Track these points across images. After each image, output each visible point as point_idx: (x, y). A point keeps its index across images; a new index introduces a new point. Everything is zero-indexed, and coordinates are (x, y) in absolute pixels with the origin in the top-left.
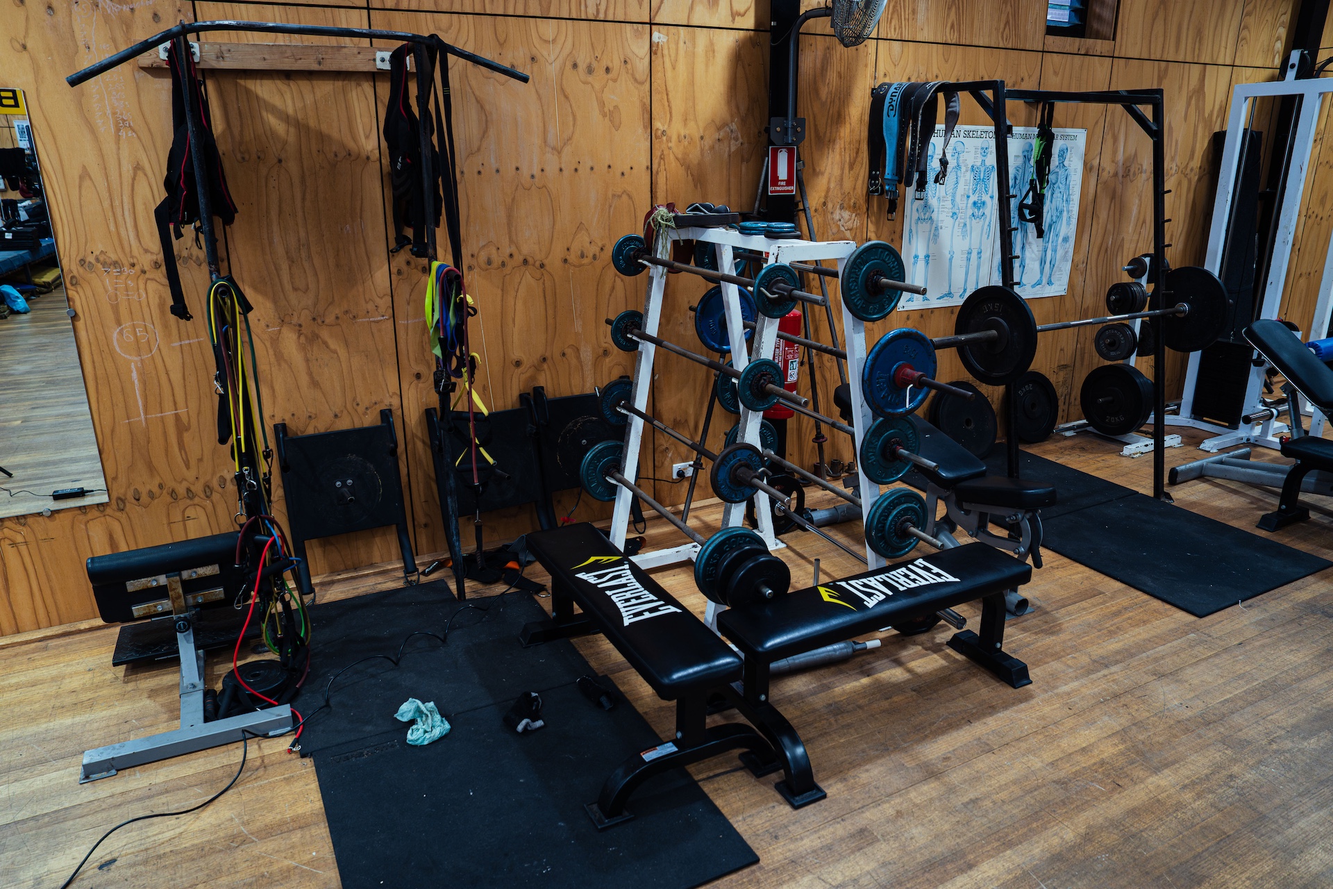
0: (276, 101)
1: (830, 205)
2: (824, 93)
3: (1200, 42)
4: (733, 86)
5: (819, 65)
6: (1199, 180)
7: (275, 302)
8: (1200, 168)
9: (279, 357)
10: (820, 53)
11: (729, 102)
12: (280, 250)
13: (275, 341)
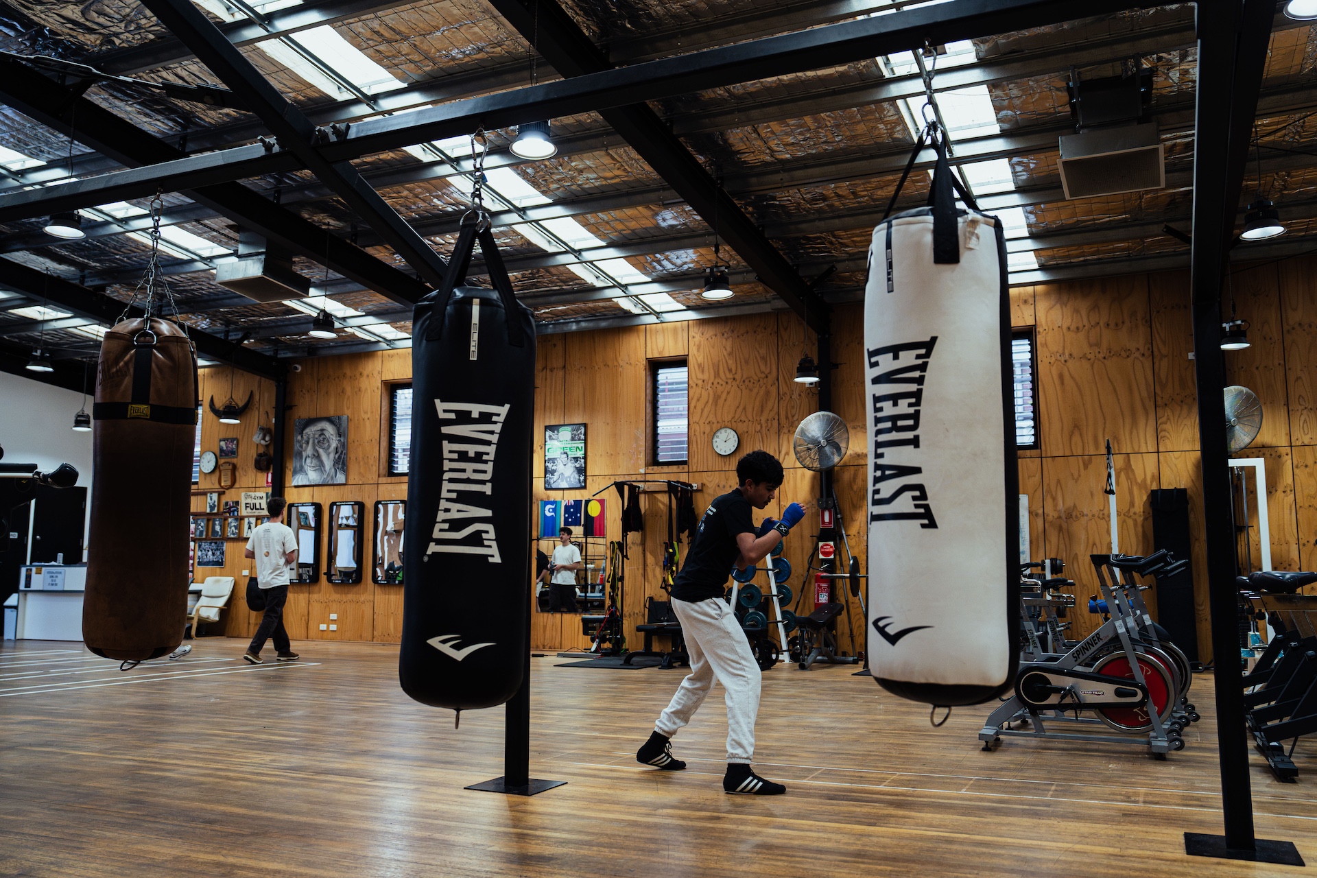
0: (662, 500)
1: (861, 534)
2: (855, 488)
3: (1118, 443)
4: (813, 488)
5: (852, 476)
6: (1145, 519)
7: (655, 558)
8: (1144, 512)
9: (654, 576)
10: (852, 472)
11: (811, 494)
12: (658, 542)
13: (654, 570)
